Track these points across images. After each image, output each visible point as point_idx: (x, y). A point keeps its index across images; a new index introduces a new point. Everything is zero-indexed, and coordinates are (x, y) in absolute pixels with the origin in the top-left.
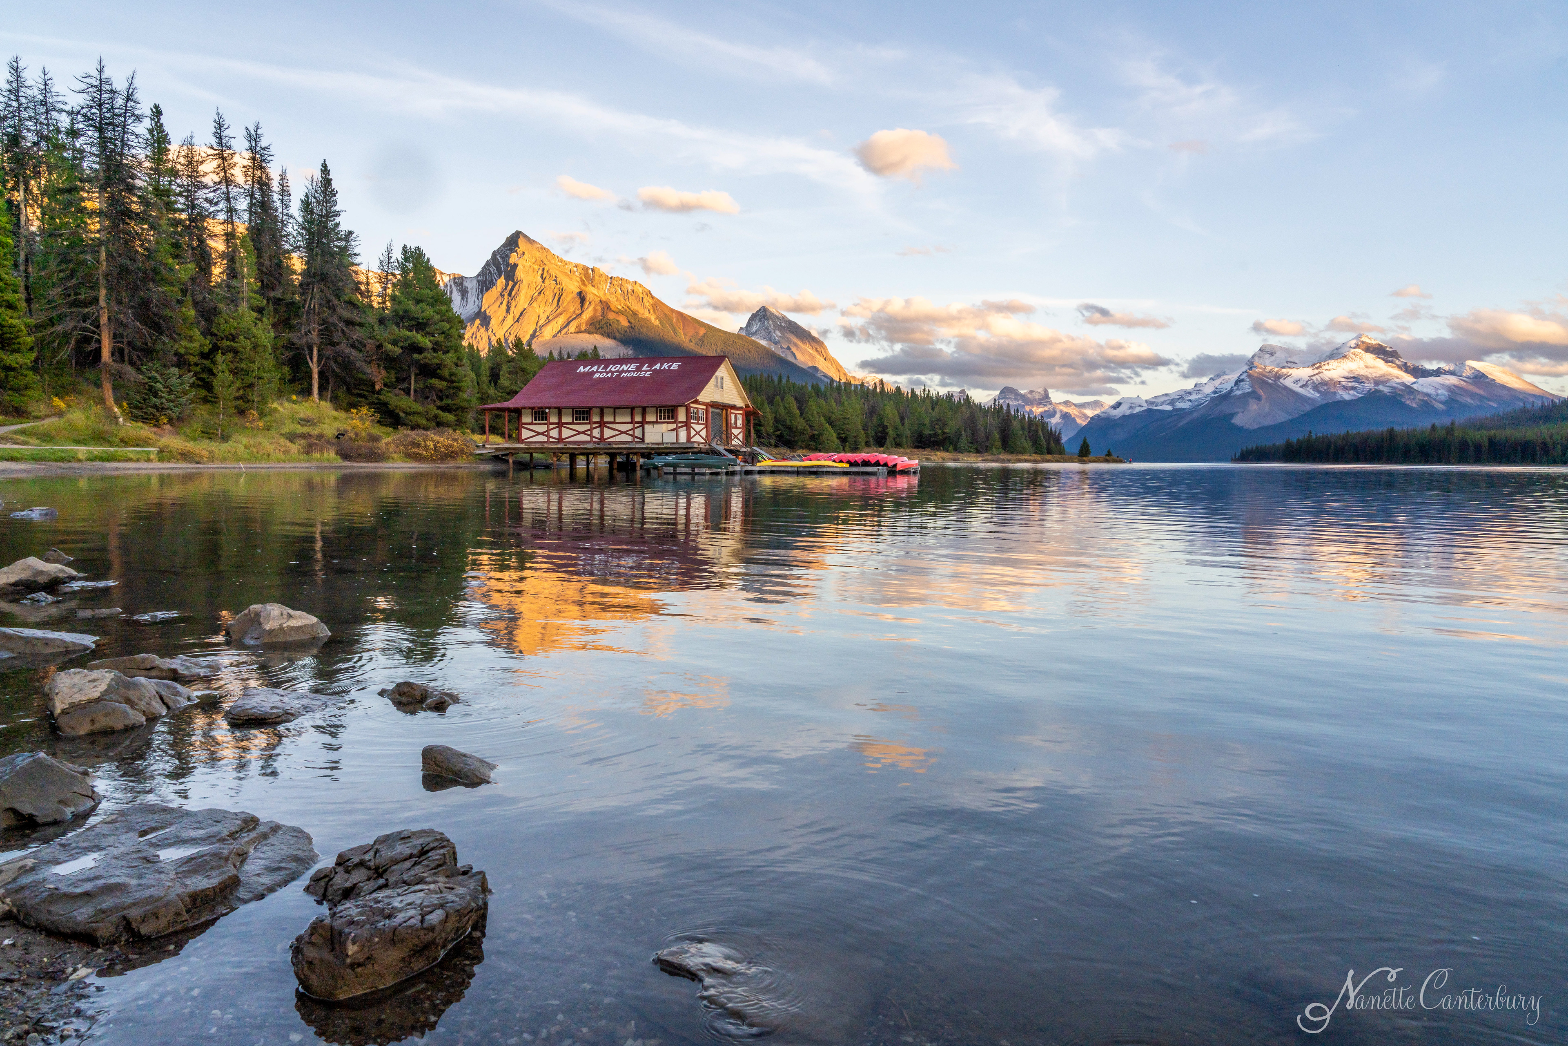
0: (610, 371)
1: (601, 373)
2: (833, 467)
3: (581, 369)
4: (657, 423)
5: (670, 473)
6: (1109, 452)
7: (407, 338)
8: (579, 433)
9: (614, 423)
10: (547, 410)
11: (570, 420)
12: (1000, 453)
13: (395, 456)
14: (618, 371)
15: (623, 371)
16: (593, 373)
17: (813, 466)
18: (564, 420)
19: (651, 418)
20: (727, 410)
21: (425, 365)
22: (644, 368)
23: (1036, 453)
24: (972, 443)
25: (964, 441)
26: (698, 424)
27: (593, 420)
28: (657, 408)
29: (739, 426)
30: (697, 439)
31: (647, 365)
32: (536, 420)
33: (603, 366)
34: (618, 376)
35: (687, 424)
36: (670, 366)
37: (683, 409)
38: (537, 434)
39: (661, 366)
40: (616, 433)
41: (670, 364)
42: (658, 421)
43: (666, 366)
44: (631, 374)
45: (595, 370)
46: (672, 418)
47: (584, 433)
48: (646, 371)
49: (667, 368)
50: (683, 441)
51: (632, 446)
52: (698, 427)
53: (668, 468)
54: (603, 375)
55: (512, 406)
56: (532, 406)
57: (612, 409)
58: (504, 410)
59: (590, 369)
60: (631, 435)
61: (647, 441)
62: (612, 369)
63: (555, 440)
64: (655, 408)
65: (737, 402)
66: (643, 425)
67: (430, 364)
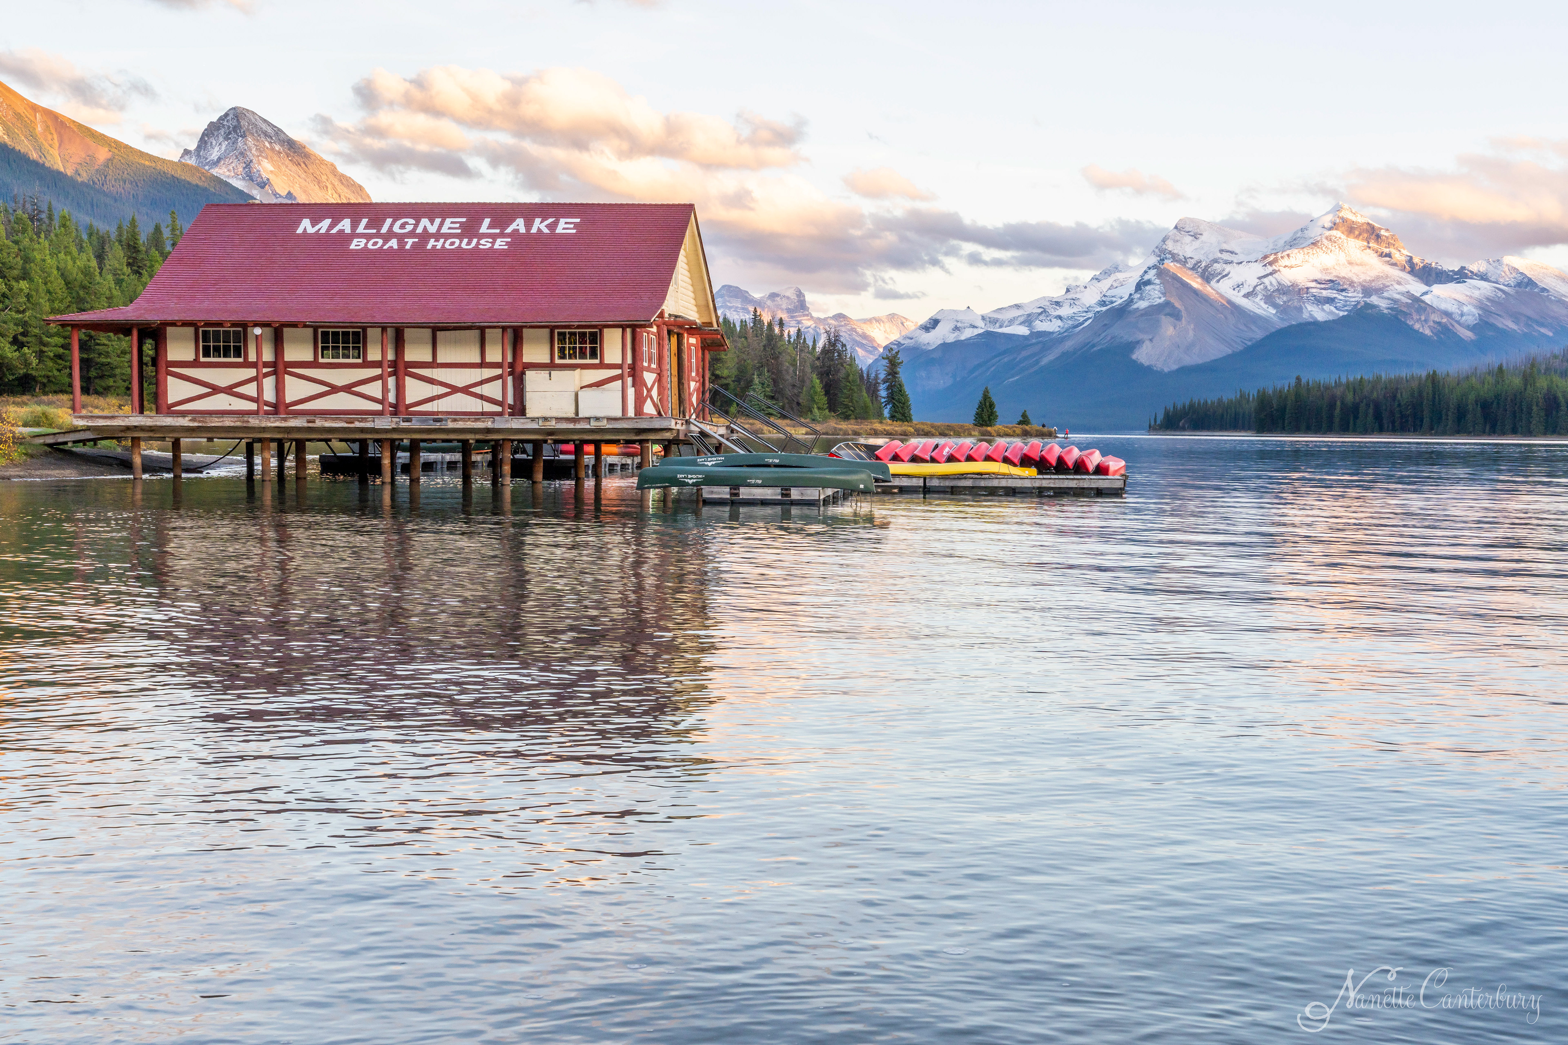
0: (390, 235)
1: (368, 237)
2: (1010, 476)
3: (305, 225)
4: (551, 366)
5: (721, 502)
6: (1024, 415)
8: (334, 389)
9: (433, 364)
10: (258, 331)
11: (308, 356)
12: (825, 419)
14: (412, 234)
15: (426, 236)
16: (345, 239)
18: (291, 354)
19: (536, 351)
20: (680, 337)
22: (484, 229)
23: (893, 418)
24: (772, 398)
25: (758, 395)
26: (649, 369)
27: (370, 358)
28: (552, 329)
29: (694, 374)
30: (649, 408)
31: (487, 221)
32: (206, 354)
33: (365, 221)
34: (419, 247)
35: (635, 371)
36: (553, 226)
37: (629, 330)
38: (215, 390)
39: (529, 225)
40: (444, 390)
41: (550, 220)
42: (558, 361)
43: (539, 225)
44: (452, 244)
45: (348, 230)
46: (593, 355)
47: (348, 389)
48: (494, 237)
49: (546, 231)
50: (631, 413)
51: (500, 423)
52: (649, 378)
53: (716, 489)
54: (375, 244)
55: (153, 317)
56: (214, 318)
57: (430, 330)
58: (123, 328)
59: (331, 227)
60: (481, 397)
61: (531, 412)
62: (396, 229)
63: (266, 408)
64: (547, 331)
65: (694, 316)
66: (517, 371)
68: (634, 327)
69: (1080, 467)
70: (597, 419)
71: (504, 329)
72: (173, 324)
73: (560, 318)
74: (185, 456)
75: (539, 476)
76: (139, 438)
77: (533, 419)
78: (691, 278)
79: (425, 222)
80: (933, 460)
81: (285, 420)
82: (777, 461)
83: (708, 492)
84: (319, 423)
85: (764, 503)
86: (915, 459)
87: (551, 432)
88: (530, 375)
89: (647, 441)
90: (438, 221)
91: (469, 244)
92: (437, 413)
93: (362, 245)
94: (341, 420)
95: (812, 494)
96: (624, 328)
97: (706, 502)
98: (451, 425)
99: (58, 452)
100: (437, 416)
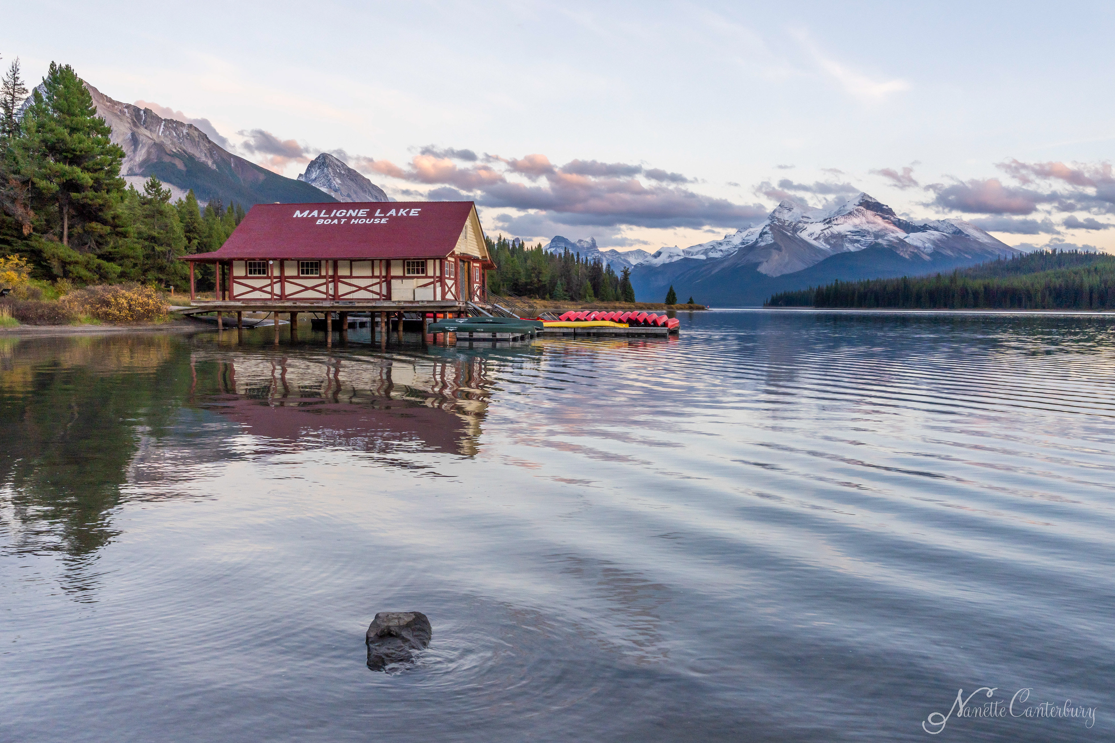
0: (335, 217)
1: (325, 219)
2: (614, 328)
3: (298, 214)
4: (403, 277)
5: (465, 340)
6: (691, 299)
7: (63, 175)
8: (307, 289)
9: (351, 277)
10: (271, 262)
11: (296, 274)
12: (592, 301)
13: (82, 317)
14: (344, 217)
15: (351, 217)
16: (314, 219)
17: (593, 327)
18: (288, 273)
19: (396, 271)
20: (469, 263)
21: (84, 206)
22: (377, 214)
23: (626, 301)
24: (566, 291)
25: (559, 289)
26: (449, 278)
27: (323, 273)
28: (404, 260)
29: (477, 280)
30: (449, 296)
31: (379, 210)
32: (251, 273)
33: (324, 211)
34: (347, 223)
35: (441, 279)
36: (408, 213)
37: (438, 262)
38: (254, 289)
39: (397, 212)
40: (355, 289)
41: (408, 210)
42: (406, 275)
43: (402, 212)
44: (362, 221)
45: (316, 216)
46: (423, 272)
47: (313, 288)
48: (381, 218)
49: (405, 215)
50: (439, 298)
51: (379, 304)
52: (450, 283)
53: (462, 333)
54: (328, 222)
55: (226, 257)
56: (252, 257)
57: (349, 262)
58: (213, 261)
59: (309, 214)
60: (372, 292)
61: (393, 299)
62: (338, 215)
63: (275, 297)
64: (402, 261)
65: (476, 253)
66: (388, 280)
67: (90, 205)
68: (440, 259)
69: (655, 324)
70: (422, 301)
71: (381, 260)
72: (234, 259)
73: (406, 255)
74: (244, 319)
75: (401, 328)
76: (221, 312)
77: (394, 302)
78: (475, 236)
79: (351, 211)
81: (283, 302)
82: (491, 320)
83: (459, 335)
84: (298, 304)
85: (483, 340)
87: (403, 308)
88: (394, 282)
89: (446, 312)
90: (357, 211)
91: (369, 221)
92: (352, 299)
93: (322, 222)
94: (308, 302)
95: (509, 336)
96: (435, 259)
98: (357, 305)
99: (189, 317)
100: (351, 301)
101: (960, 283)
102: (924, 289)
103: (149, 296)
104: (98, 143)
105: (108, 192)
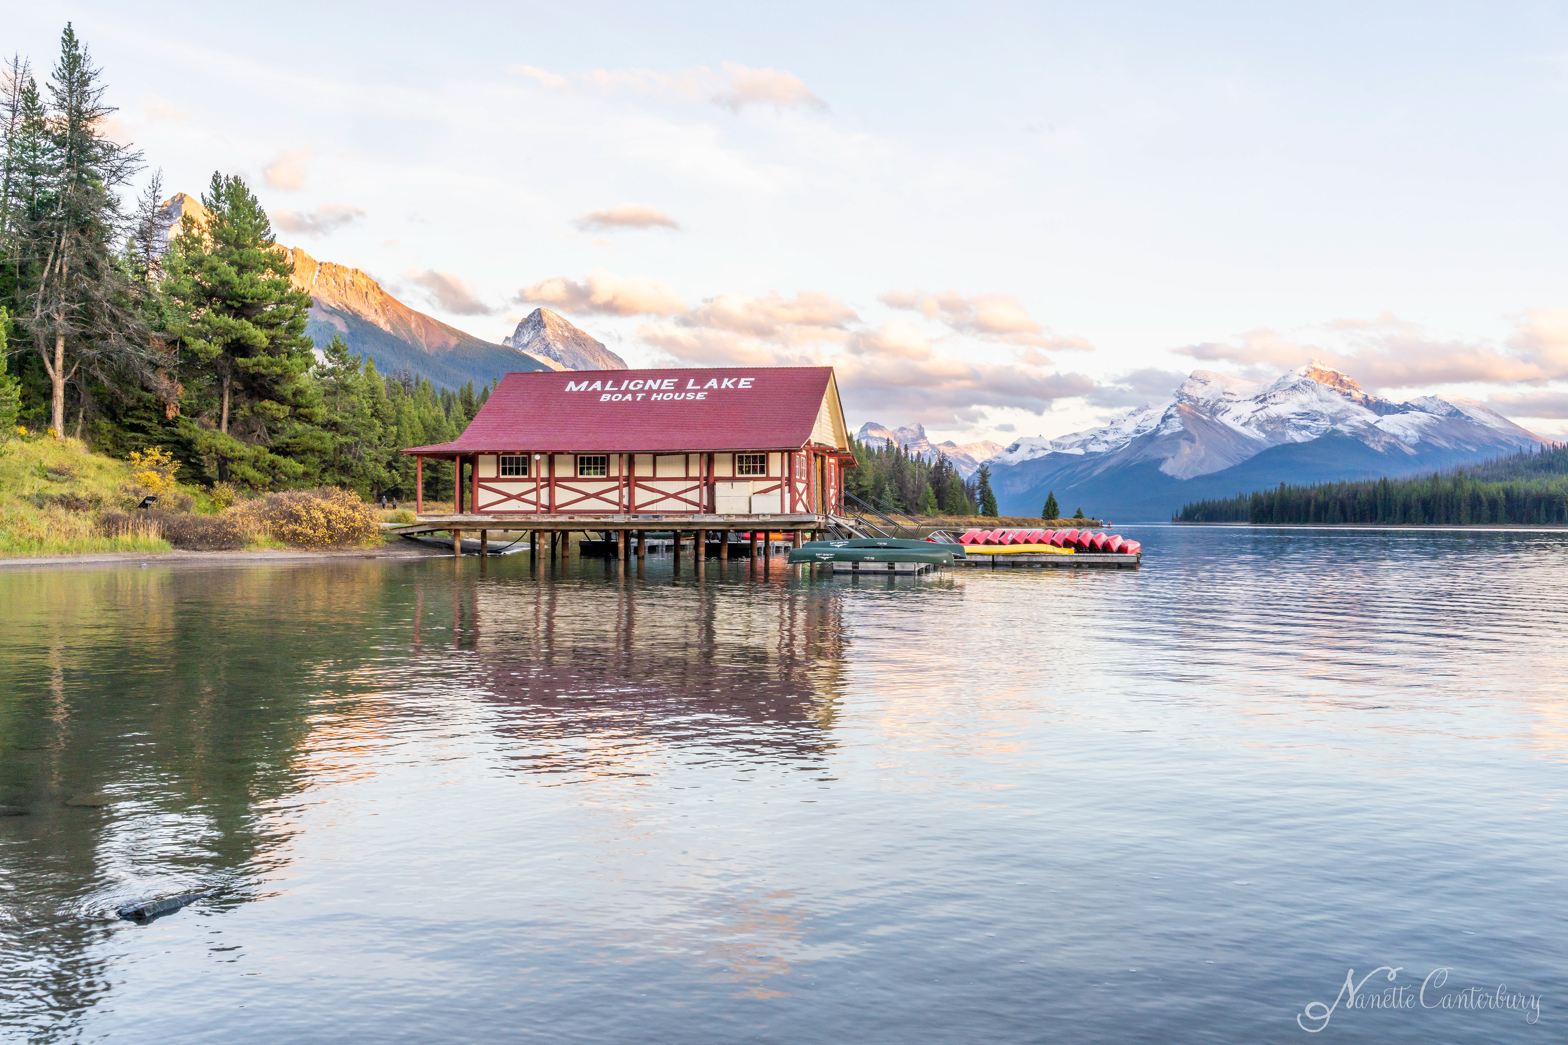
0: (627, 391)
1: (612, 393)
2: (1054, 554)
3: (571, 386)
4: (733, 479)
5: (846, 573)
6: (1079, 511)
7: (227, 331)
8: (588, 496)
9: (654, 478)
10: (537, 457)
11: (572, 475)
12: (936, 515)
13: (260, 538)
14: (642, 390)
15: (651, 391)
16: (597, 394)
17: (1020, 554)
18: (560, 472)
19: (723, 469)
21: (255, 377)
22: (690, 386)
23: (989, 515)
24: (898, 500)
25: (888, 498)
26: (800, 481)
27: (611, 475)
28: (734, 453)
29: (833, 484)
30: (800, 508)
31: (692, 381)
32: (504, 473)
33: (610, 382)
34: (646, 399)
35: (790, 482)
36: (736, 384)
37: (786, 454)
38: (510, 497)
39: (720, 383)
40: (660, 496)
41: (735, 379)
42: (737, 476)
43: (727, 383)
44: (668, 396)
45: (599, 389)
46: (762, 471)
47: (597, 496)
48: (696, 391)
49: (731, 387)
50: (787, 510)
51: (698, 519)
52: (800, 486)
53: (842, 563)
54: (617, 397)
55: (471, 449)
56: (509, 449)
57: (651, 455)
58: (451, 456)
59: (588, 386)
60: (686, 501)
61: (719, 511)
62: (631, 387)
63: (542, 509)
64: (731, 455)
65: (833, 444)
66: (710, 483)
67: (263, 376)
68: (790, 452)
69: (1107, 548)
70: (764, 515)
71: (701, 454)
72: (482, 453)
73: (738, 446)
74: (489, 542)
75: (725, 555)
76: (459, 530)
77: (720, 516)
78: (831, 418)
79: (650, 382)
80: (1001, 543)
81: (554, 517)
82: (885, 544)
83: (837, 566)
84: (577, 519)
85: (875, 573)
86: (988, 542)
87: (732, 524)
88: (719, 486)
89: (798, 530)
90: (659, 381)
91: (679, 396)
92: (656, 512)
93: (608, 398)
94: (591, 516)
95: (910, 567)
96: (782, 452)
97: (835, 572)
98: (665, 520)
99: (408, 539)
100: (655, 514)
101: (1468, 486)
102: (1414, 497)
103: (353, 508)
104: (277, 286)
105: (290, 355)
